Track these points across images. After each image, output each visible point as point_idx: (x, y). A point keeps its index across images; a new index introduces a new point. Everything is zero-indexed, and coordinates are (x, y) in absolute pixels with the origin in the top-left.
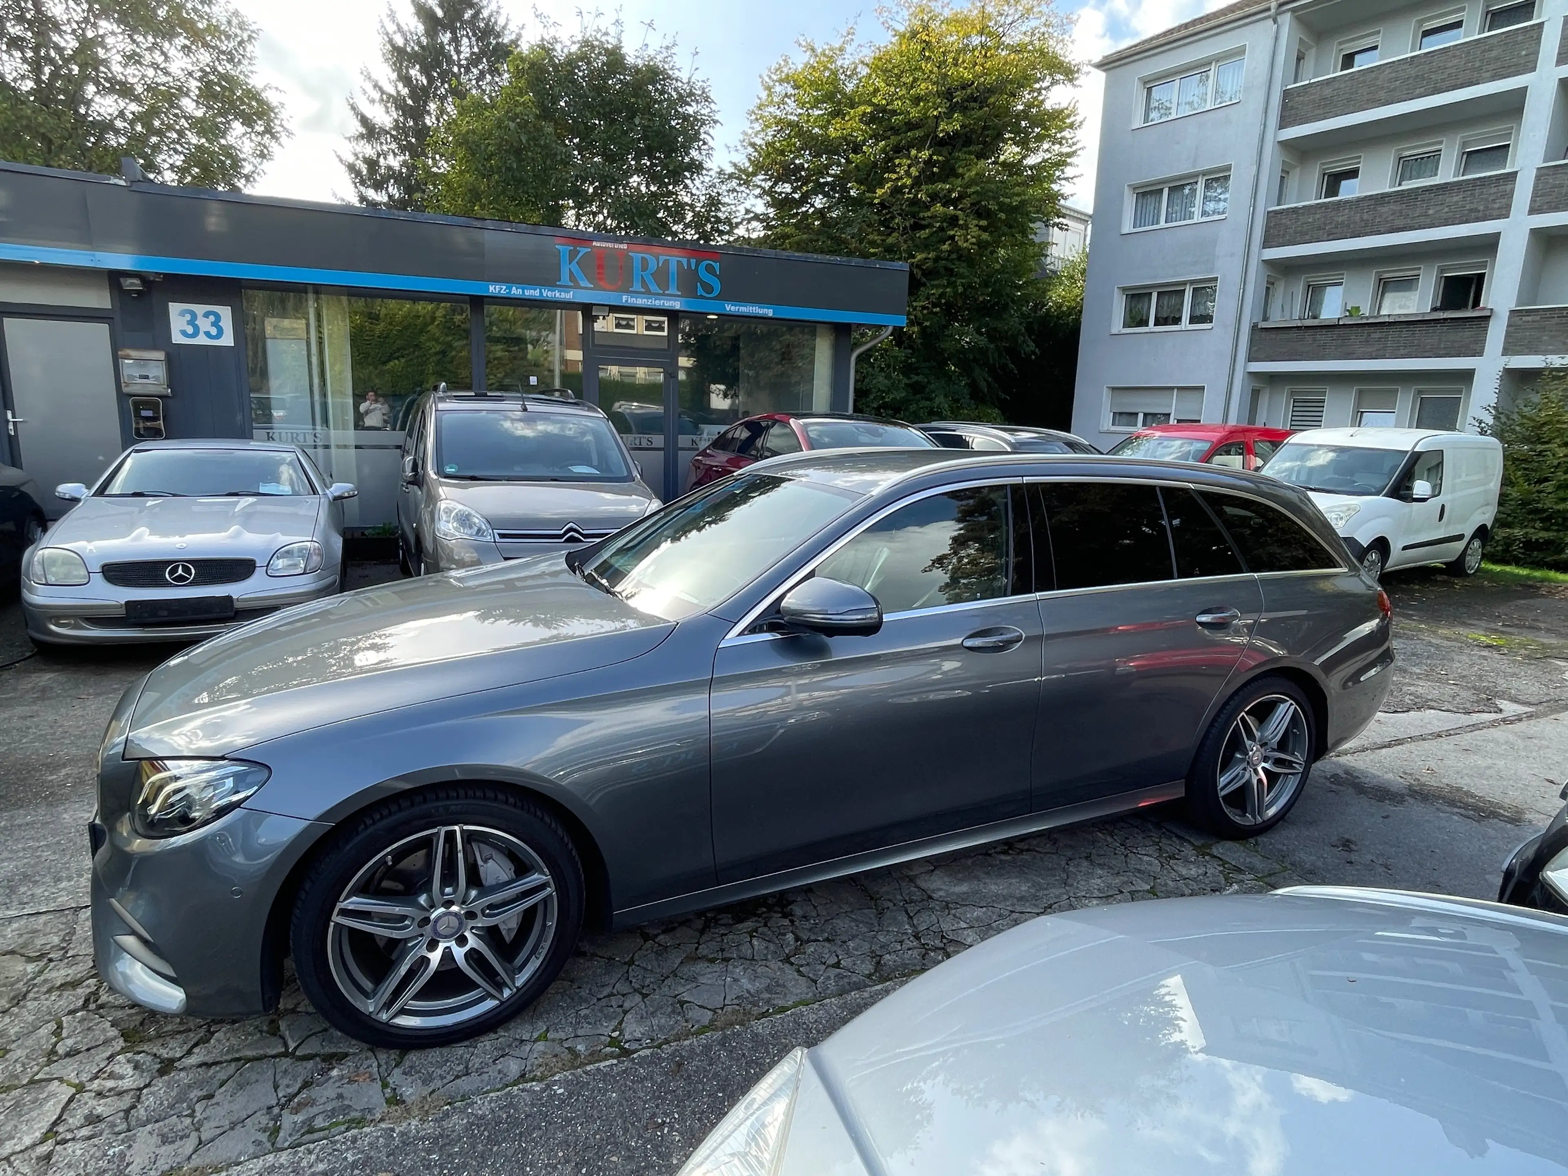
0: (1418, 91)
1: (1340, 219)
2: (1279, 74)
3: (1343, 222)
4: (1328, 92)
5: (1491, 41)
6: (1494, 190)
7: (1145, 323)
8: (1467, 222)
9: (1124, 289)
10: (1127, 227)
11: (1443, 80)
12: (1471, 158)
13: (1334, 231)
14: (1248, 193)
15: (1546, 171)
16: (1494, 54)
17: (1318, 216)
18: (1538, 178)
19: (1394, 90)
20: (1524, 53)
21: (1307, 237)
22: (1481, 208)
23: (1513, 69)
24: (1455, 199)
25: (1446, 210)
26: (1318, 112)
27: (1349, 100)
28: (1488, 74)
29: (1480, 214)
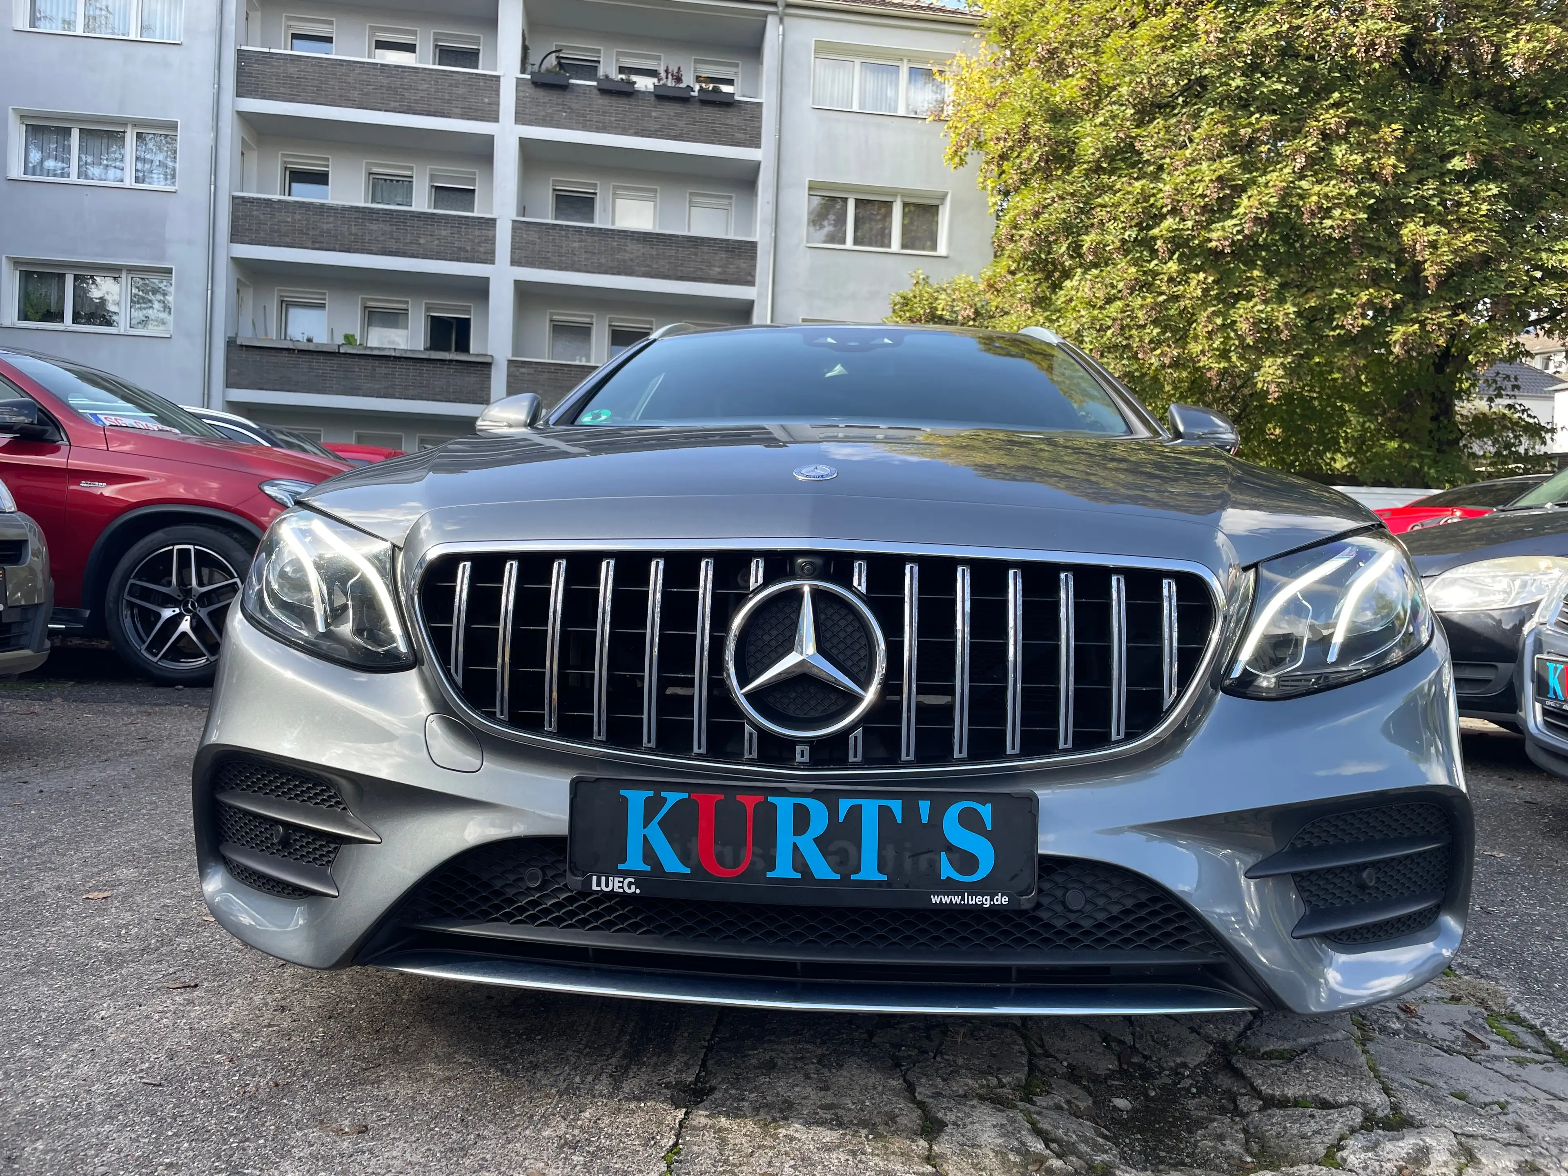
0: (393, 104)
1: (325, 227)
2: (230, 27)
3: (328, 231)
4: (292, 70)
5: (456, 77)
6: (477, 233)
7: (58, 316)
8: (458, 260)
9: (16, 262)
10: (16, 171)
11: (416, 102)
12: (441, 193)
13: (321, 239)
14: (204, 166)
15: (520, 225)
16: (461, 91)
17: (297, 217)
18: (514, 229)
19: (367, 94)
20: (486, 100)
21: (288, 240)
22: (469, 248)
23: (479, 113)
24: (444, 233)
25: (437, 242)
26: (282, 90)
27: (319, 89)
28: (458, 110)
29: (469, 255)
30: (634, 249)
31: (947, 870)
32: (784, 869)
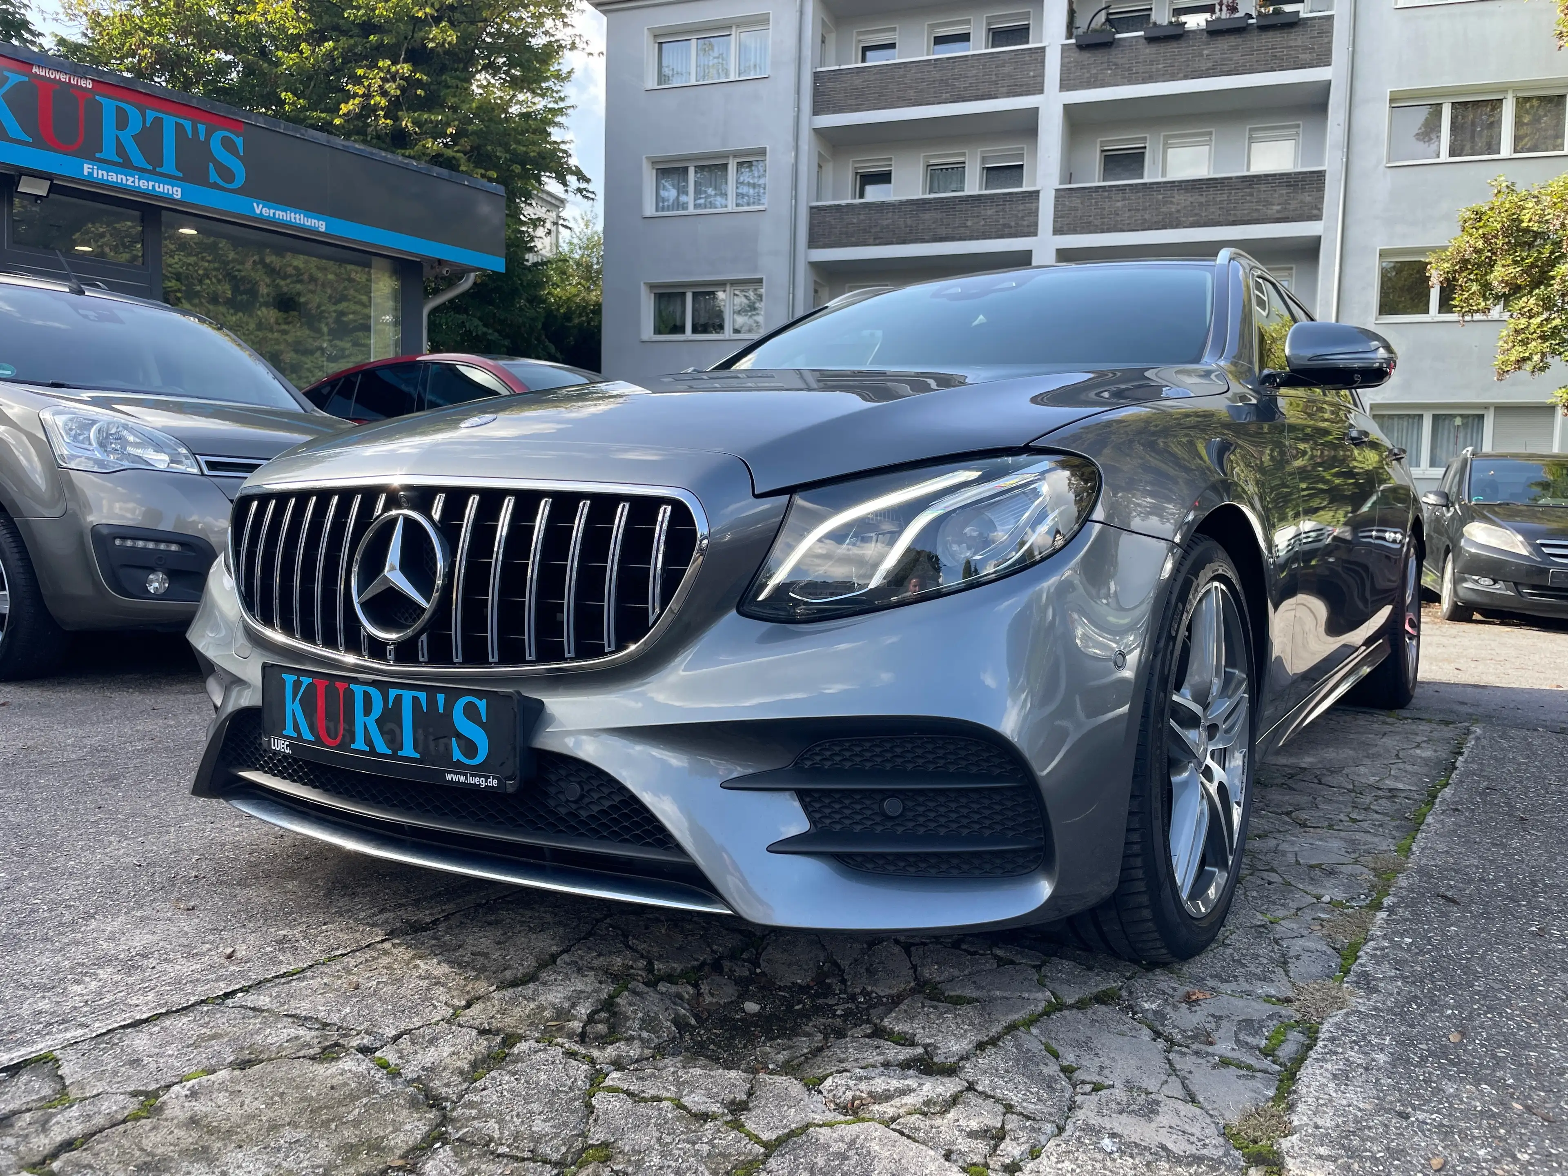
0: (944, 95)
1: (885, 223)
2: (807, 52)
3: (887, 226)
4: (858, 81)
5: (1002, 56)
6: (1021, 207)
7: (681, 329)
8: (1002, 237)
9: (652, 287)
10: (649, 209)
11: (966, 89)
12: (993, 174)
13: (881, 235)
14: (787, 183)
15: (1062, 193)
16: (1007, 69)
17: (862, 217)
18: (1057, 198)
19: (921, 91)
20: (1032, 74)
21: (853, 239)
22: (1013, 224)
23: (1024, 89)
24: (989, 212)
25: (983, 223)
26: (849, 102)
28: (1004, 90)
29: (1013, 230)
30: (1182, 199)
31: (457, 755)
32: (360, 744)
